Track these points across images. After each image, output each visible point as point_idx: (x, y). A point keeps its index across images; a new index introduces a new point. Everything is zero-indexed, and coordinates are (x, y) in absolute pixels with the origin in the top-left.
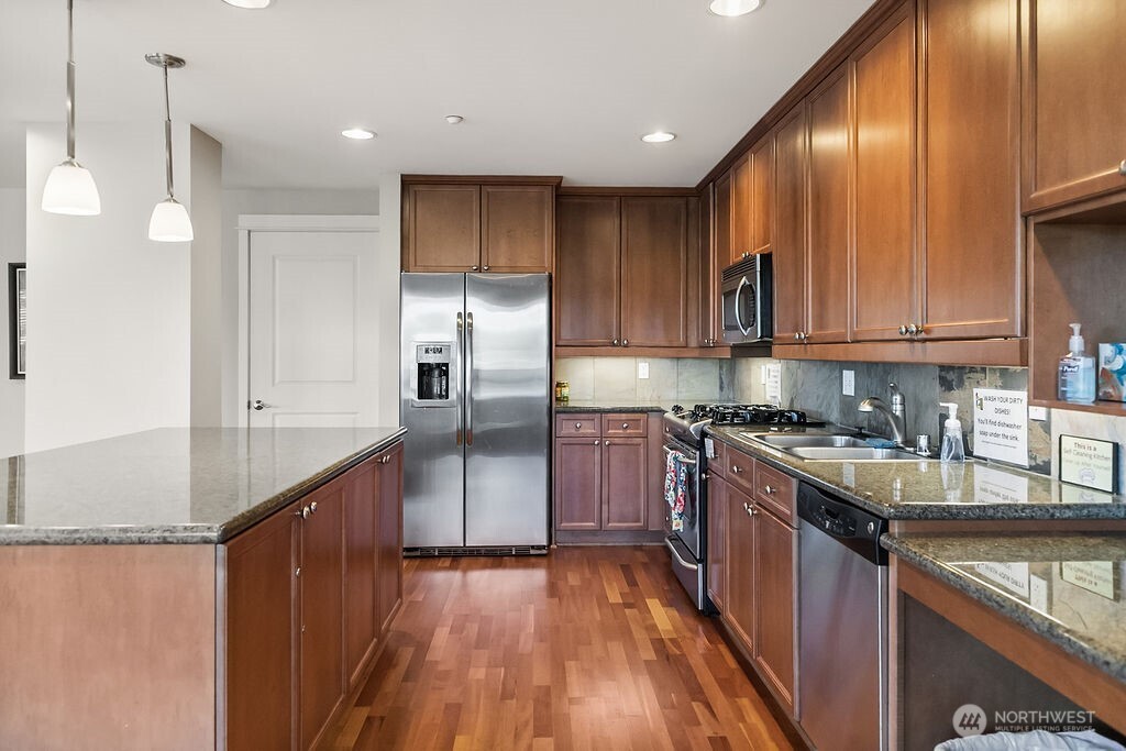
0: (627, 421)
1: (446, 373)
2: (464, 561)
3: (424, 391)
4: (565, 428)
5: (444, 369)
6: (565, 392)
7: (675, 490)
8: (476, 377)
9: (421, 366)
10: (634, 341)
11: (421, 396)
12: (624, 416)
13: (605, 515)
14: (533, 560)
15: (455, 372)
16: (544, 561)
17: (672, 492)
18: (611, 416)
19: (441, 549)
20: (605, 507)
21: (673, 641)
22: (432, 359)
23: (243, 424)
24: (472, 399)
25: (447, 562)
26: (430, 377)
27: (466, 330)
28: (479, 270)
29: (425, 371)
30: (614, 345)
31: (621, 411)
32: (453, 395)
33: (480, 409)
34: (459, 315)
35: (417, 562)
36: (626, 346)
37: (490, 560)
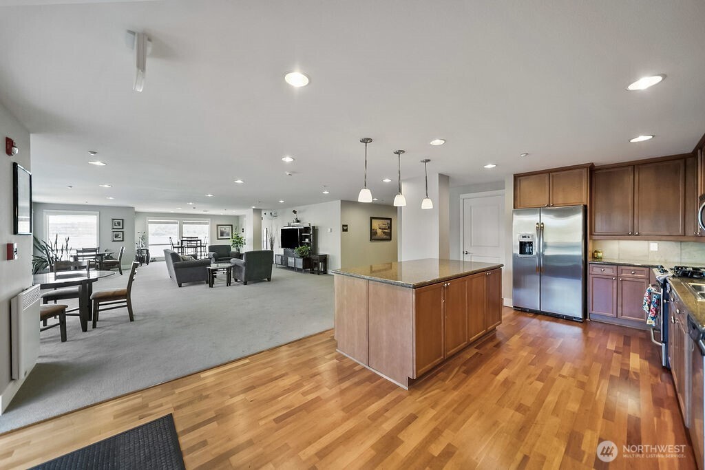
0: (634, 270)
1: (532, 246)
2: (539, 316)
3: (522, 251)
4: (594, 270)
5: (530, 244)
6: (600, 255)
7: (649, 306)
8: (545, 246)
9: (520, 242)
10: (644, 233)
11: (520, 253)
12: (632, 268)
13: (620, 312)
14: (574, 323)
15: (536, 245)
16: (580, 324)
17: (646, 306)
18: (623, 267)
19: (530, 310)
20: (619, 308)
21: (635, 373)
22: (526, 240)
23: (462, 259)
24: (543, 255)
25: (532, 315)
26: (524, 246)
27: (540, 229)
28: (549, 206)
29: (522, 245)
30: (629, 235)
31: (630, 265)
32: (534, 253)
33: (546, 258)
34: (538, 224)
35: (518, 312)
36: (637, 235)
37: (551, 318)
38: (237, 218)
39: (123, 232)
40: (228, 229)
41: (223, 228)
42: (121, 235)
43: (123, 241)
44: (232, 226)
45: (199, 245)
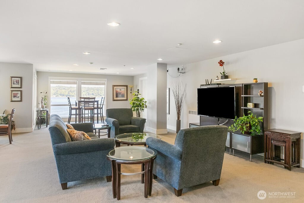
38: (132, 78)
39: (21, 91)
40: (123, 90)
41: (118, 89)
42: (19, 95)
43: (21, 101)
44: (127, 86)
45: (96, 106)
